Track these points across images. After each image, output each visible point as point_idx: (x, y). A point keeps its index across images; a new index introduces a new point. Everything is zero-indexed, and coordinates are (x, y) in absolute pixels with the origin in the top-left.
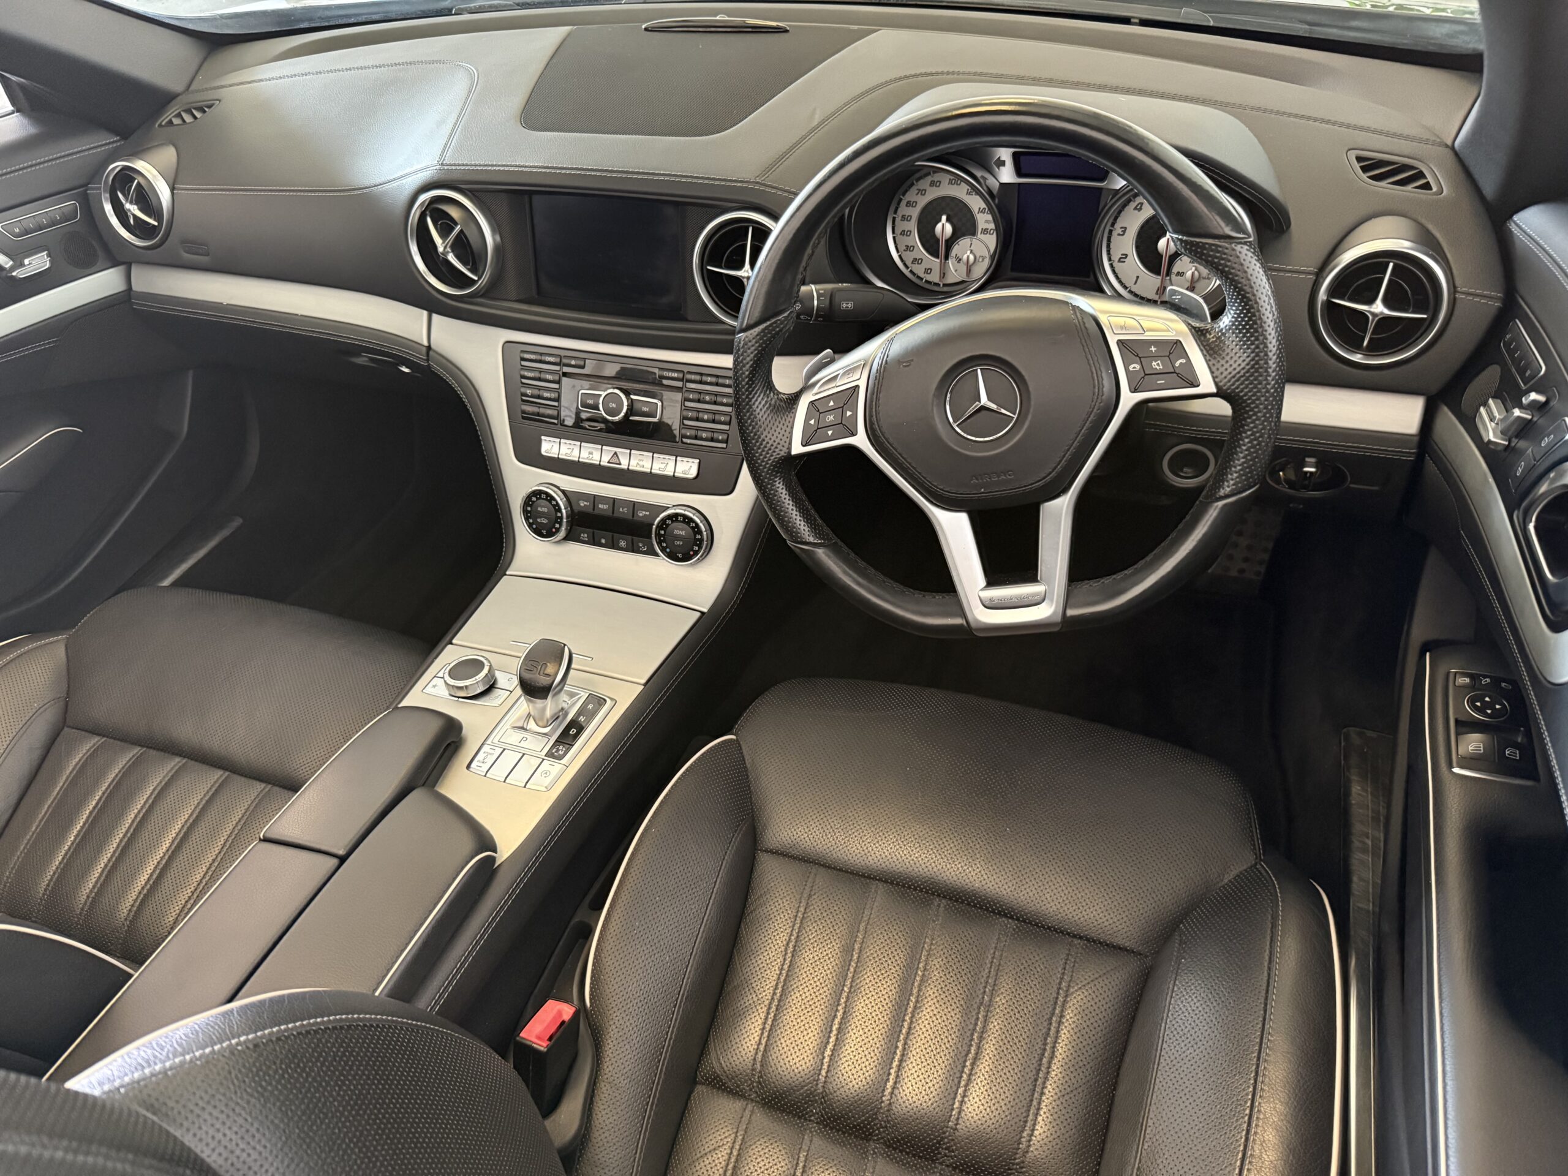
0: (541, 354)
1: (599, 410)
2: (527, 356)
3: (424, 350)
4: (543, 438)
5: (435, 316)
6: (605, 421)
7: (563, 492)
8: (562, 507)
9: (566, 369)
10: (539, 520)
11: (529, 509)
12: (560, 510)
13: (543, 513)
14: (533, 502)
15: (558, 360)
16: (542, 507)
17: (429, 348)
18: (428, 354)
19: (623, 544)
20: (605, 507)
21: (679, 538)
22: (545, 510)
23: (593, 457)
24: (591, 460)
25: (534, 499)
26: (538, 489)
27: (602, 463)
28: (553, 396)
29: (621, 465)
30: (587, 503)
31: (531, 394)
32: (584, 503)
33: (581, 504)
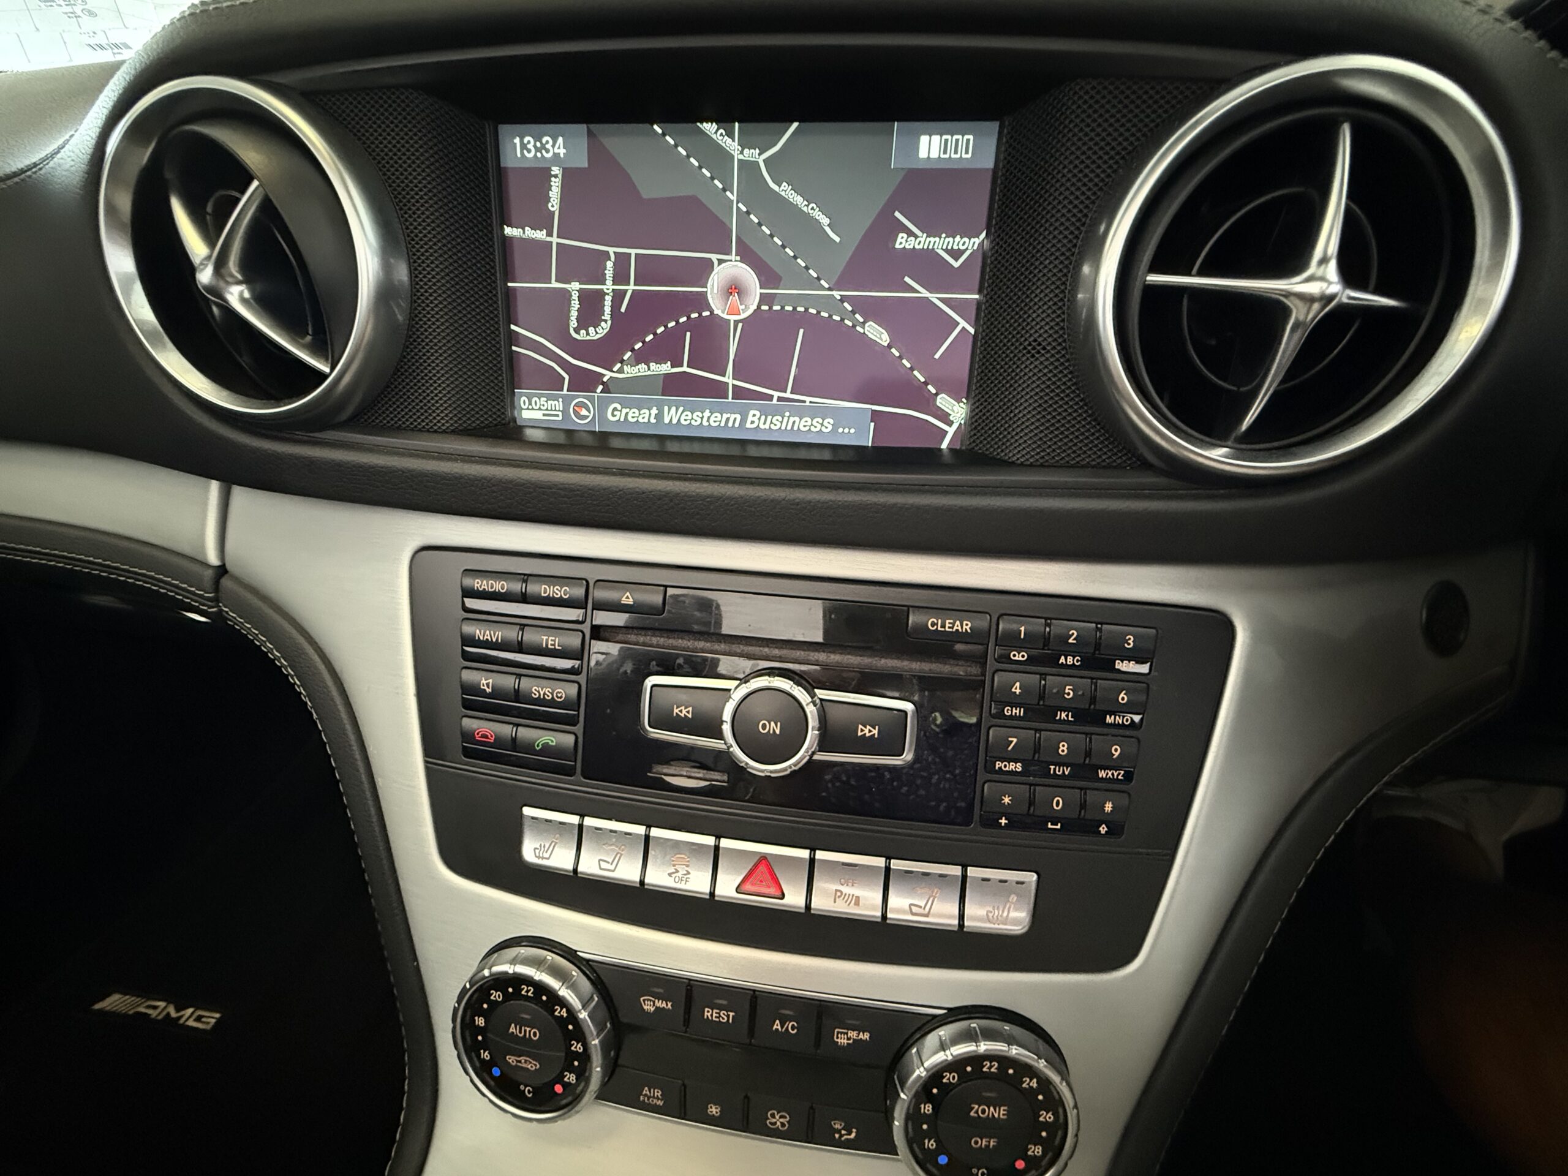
0: (526, 578)
1: (719, 736)
2: (480, 584)
3: (209, 574)
4: (527, 811)
5: (241, 496)
6: (737, 771)
7: (587, 966)
8: (590, 1027)
9: (603, 618)
10: (511, 1059)
11: (480, 1021)
12: (579, 1034)
13: (526, 1041)
14: (494, 1004)
15: (579, 592)
16: (521, 1023)
17: (222, 570)
18: (217, 586)
19: (778, 1120)
20: (726, 1017)
21: (987, 1127)
22: (534, 1034)
23: (688, 873)
24: (683, 882)
25: (496, 996)
26: (511, 972)
27: (718, 892)
28: (561, 697)
29: (783, 897)
30: (664, 1005)
31: (490, 690)
32: (654, 1002)
33: (645, 1007)
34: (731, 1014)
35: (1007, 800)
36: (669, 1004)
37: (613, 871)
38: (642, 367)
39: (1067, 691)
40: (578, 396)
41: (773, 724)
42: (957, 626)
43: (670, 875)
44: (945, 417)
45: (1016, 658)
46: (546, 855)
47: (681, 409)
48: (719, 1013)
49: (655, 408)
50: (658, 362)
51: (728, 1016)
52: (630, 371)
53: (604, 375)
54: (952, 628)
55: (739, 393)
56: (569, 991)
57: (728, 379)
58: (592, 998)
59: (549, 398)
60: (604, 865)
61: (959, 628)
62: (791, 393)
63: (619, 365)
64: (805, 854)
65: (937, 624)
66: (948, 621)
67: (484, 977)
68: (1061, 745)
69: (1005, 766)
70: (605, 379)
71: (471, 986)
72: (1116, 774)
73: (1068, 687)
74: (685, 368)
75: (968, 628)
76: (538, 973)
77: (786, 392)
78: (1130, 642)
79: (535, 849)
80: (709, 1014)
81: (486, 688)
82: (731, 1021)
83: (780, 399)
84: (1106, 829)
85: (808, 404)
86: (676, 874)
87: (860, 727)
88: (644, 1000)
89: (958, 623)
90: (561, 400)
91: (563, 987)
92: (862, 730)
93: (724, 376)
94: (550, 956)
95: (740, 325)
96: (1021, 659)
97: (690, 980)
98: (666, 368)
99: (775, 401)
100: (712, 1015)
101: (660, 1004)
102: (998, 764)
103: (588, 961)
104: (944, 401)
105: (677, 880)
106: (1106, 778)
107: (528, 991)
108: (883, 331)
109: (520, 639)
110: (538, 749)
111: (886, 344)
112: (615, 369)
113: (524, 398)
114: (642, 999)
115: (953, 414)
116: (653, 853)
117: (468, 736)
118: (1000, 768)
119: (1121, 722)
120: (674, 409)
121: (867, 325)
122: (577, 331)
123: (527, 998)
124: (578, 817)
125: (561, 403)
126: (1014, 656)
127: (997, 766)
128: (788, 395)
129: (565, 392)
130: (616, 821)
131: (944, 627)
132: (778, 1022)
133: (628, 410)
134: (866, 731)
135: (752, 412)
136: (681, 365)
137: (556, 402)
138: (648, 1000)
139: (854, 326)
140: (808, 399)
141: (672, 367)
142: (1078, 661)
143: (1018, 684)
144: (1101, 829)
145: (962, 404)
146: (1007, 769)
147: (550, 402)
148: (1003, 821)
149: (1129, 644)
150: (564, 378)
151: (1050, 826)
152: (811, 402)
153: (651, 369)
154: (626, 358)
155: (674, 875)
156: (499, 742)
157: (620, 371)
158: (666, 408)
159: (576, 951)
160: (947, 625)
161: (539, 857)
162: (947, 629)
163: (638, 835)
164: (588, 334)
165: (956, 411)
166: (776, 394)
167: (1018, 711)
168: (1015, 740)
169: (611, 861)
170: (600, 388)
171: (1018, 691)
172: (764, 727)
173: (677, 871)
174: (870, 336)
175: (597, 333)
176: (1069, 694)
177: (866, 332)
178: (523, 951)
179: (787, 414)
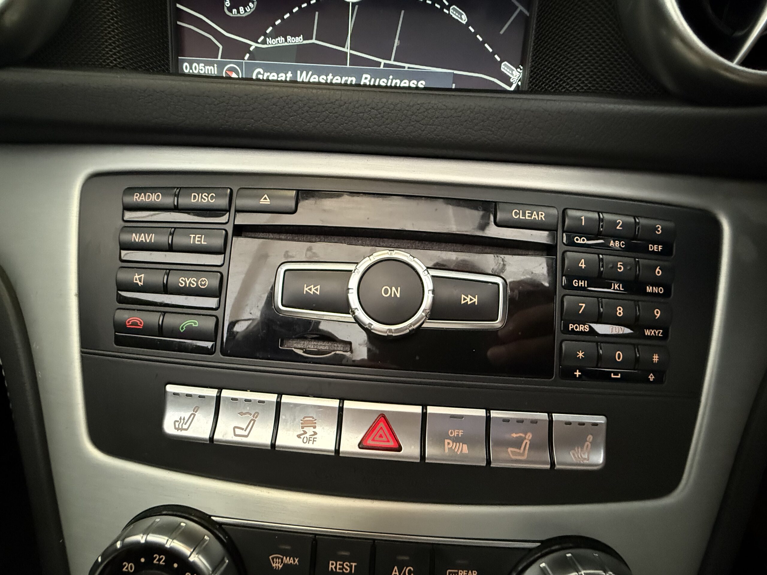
4: (170, 388)
7: (219, 530)
20: (349, 568)
23: (315, 433)
24: (311, 442)
25: (128, 567)
26: (143, 541)
27: (343, 448)
28: (205, 285)
29: (399, 449)
30: (292, 561)
31: (142, 284)
32: (282, 559)
33: (274, 565)
34: (354, 564)
35: (581, 355)
36: (297, 560)
37: (246, 436)
38: (281, 39)
39: (619, 266)
40: (230, 63)
41: (394, 289)
42: (535, 216)
43: (299, 436)
44: (506, 79)
45: (579, 242)
46: (185, 427)
47: (310, 73)
48: (343, 565)
49: (290, 72)
50: (294, 35)
51: (351, 567)
52: (272, 43)
53: (251, 46)
54: (531, 217)
55: (355, 60)
56: (200, 557)
57: (347, 49)
58: (222, 561)
59: (207, 64)
60: (238, 432)
61: (536, 217)
62: (395, 60)
63: (262, 38)
64: (418, 409)
65: (519, 214)
66: (527, 212)
67: (117, 550)
68: (618, 309)
69: (576, 327)
70: (251, 49)
71: (103, 561)
72: (657, 333)
73: (619, 263)
74: (314, 41)
75: (542, 216)
76: (170, 540)
77: (390, 60)
78: (659, 229)
79: (176, 421)
80: (333, 567)
81: (138, 282)
82: (353, 571)
83: (386, 65)
84: (653, 377)
85: (406, 69)
86: (305, 435)
87: (463, 296)
88: (273, 559)
89: (535, 213)
90: (215, 65)
91: (194, 553)
92: (465, 299)
93: (344, 47)
94: (184, 523)
95: (357, 7)
96: (582, 242)
97: (316, 535)
98: (299, 40)
99: (382, 67)
100: (336, 568)
101: (288, 560)
102: (571, 326)
103: (221, 524)
104: (506, 68)
105: (305, 440)
106: (650, 336)
107: (159, 560)
108: (463, 13)
109: (170, 242)
110: (182, 331)
111: (464, 22)
112: (259, 41)
113: (186, 64)
114: (270, 557)
115: (513, 77)
116: (284, 417)
117: (120, 327)
118: (573, 329)
119: (657, 292)
120: (305, 73)
121: (451, 8)
122: (230, 9)
123: (158, 567)
124: (216, 391)
125: (216, 68)
126: (577, 240)
127: (570, 328)
128: (392, 62)
129: (219, 59)
130: (251, 391)
131: (525, 216)
132: (396, 568)
133: (269, 74)
134: (468, 299)
135: (365, 76)
136: (312, 39)
137: (212, 67)
138: (276, 558)
139: (442, 9)
140: (407, 65)
141: (304, 39)
142: (623, 244)
143: (583, 260)
144: (650, 377)
145: (519, 70)
146: (578, 330)
147: (207, 67)
148: (578, 373)
149: (659, 231)
150: (219, 48)
151: (613, 376)
152: (409, 68)
153: (288, 40)
154: (268, 31)
155: (302, 437)
156: (147, 330)
157: (264, 42)
158: (299, 72)
159: (210, 516)
160: (527, 215)
161: (178, 429)
162: (527, 218)
163: (270, 403)
164: (238, 12)
165: (515, 75)
166: (383, 61)
167: (583, 283)
168: (584, 305)
169: (245, 428)
170: (248, 55)
171: (583, 266)
172: (386, 291)
173: (305, 433)
174: (454, 16)
175: (245, 11)
176: (620, 268)
177: (451, 13)
178: (158, 520)
179: (391, 77)
